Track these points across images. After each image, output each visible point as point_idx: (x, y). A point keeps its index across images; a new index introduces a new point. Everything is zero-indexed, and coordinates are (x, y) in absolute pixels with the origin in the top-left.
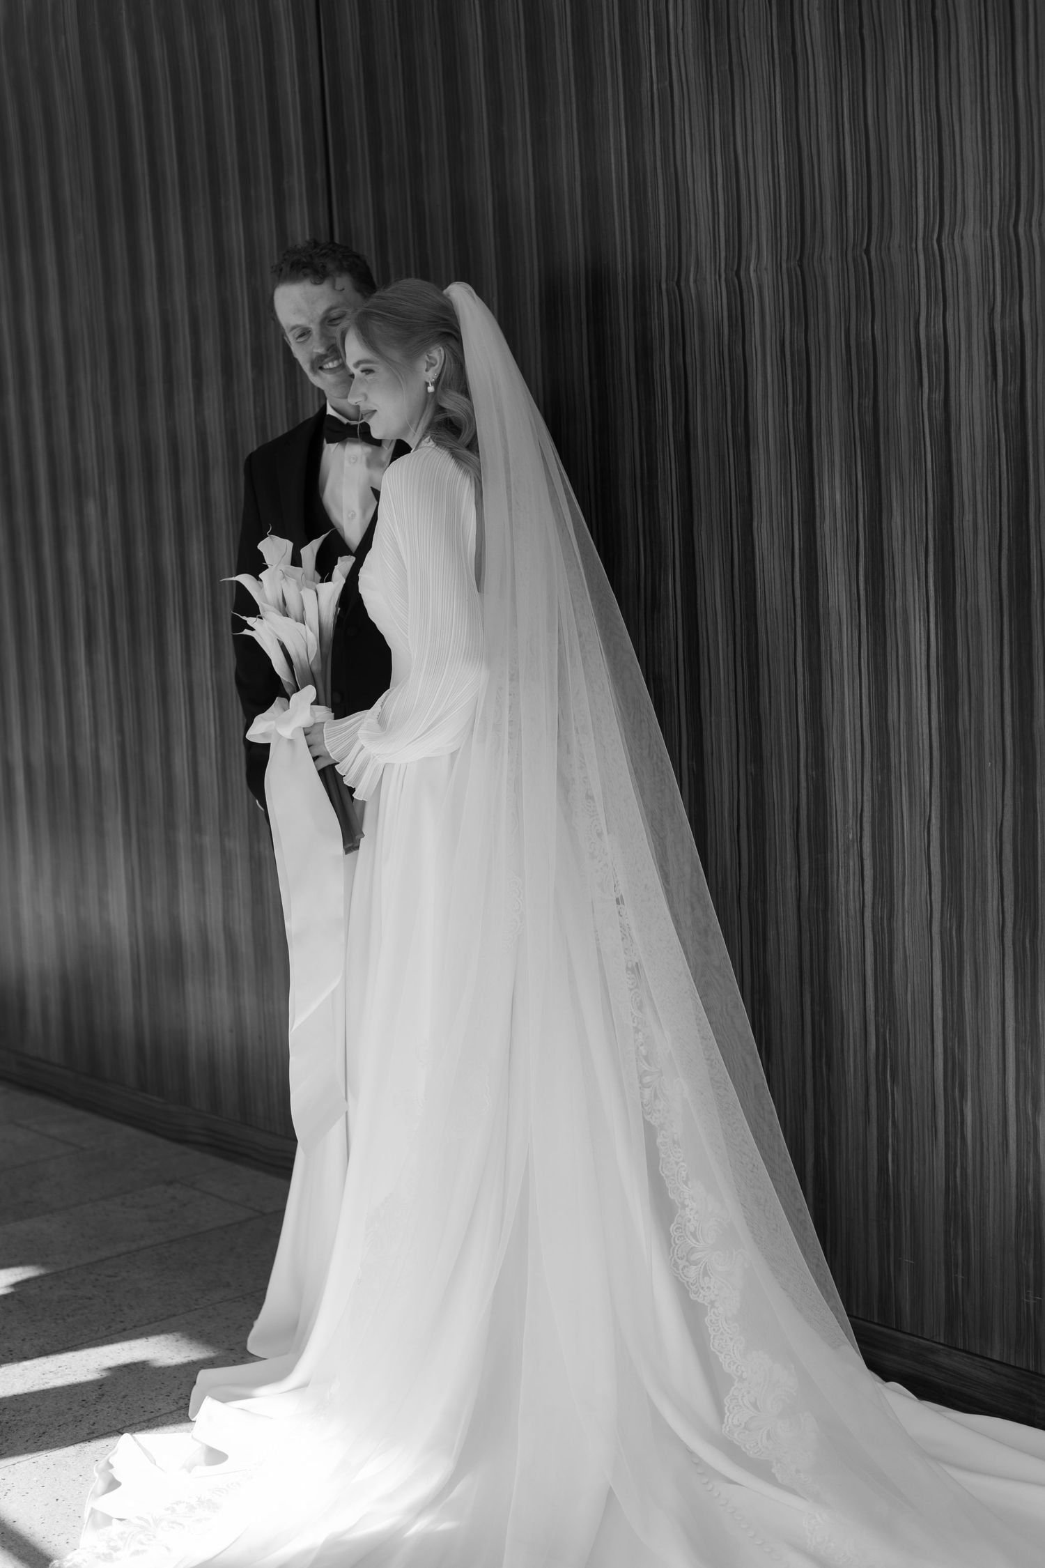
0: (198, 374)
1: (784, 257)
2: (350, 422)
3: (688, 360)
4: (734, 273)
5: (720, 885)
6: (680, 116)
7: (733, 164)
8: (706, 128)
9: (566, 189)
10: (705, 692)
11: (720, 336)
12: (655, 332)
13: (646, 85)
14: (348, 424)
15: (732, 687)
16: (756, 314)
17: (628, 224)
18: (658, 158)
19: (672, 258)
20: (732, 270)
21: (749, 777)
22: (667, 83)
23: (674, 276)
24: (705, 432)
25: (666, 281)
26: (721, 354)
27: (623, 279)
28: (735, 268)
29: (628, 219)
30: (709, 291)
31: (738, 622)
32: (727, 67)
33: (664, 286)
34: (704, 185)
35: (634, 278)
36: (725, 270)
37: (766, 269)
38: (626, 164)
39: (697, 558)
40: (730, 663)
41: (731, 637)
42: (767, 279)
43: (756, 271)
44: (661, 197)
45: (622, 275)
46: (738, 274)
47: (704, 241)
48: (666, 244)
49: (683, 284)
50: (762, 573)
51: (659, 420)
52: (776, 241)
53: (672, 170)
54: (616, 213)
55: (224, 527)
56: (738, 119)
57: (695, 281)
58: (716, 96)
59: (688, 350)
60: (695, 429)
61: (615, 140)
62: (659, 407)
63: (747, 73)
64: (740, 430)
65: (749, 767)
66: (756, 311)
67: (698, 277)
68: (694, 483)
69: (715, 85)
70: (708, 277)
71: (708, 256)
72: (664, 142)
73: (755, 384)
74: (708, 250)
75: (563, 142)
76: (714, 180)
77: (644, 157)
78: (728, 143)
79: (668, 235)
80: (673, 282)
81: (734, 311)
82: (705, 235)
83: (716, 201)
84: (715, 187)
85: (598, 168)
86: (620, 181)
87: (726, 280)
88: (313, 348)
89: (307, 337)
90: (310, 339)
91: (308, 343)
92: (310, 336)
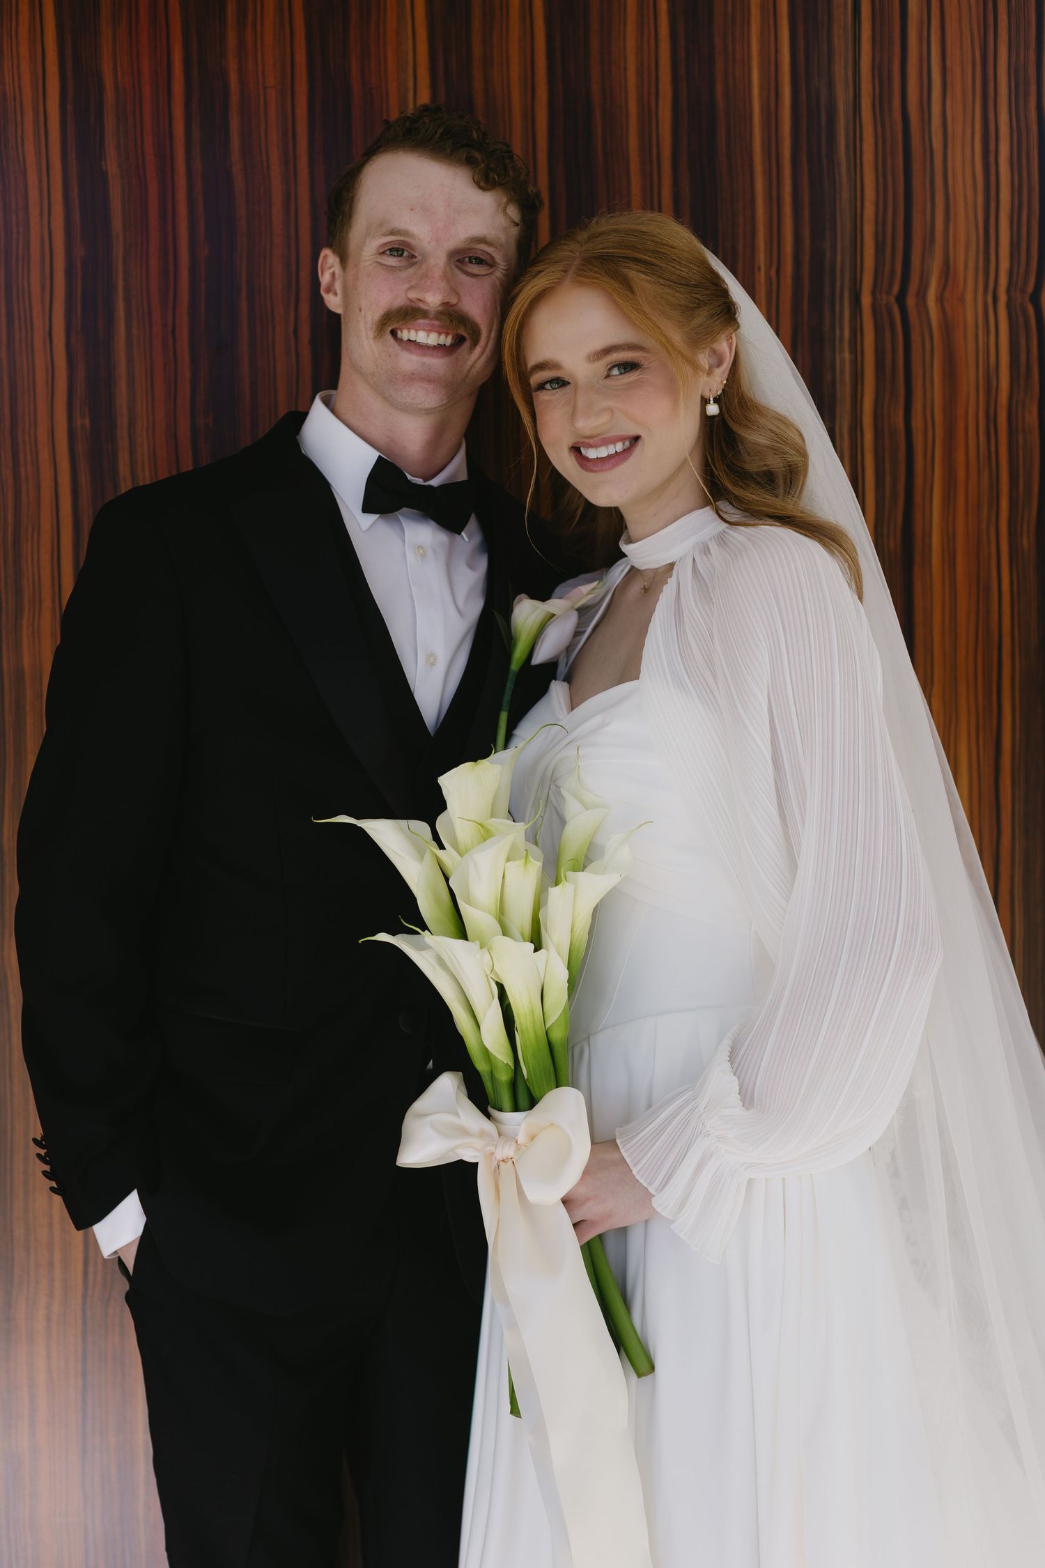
3: (917, 423)
4: (1027, 297)
6: (920, 35)
11: (990, 389)
12: (842, 371)
19: (888, 259)
20: (1023, 291)
23: (891, 284)
24: (949, 539)
25: (873, 293)
26: (991, 419)
27: (768, 279)
28: (1030, 288)
30: (970, 320)
33: (866, 300)
35: (797, 277)
36: (1008, 291)
48: (876, 234)
49: (911, 301)
57: (940, 299)
60: (927, 534)
67: (947, 294)
70: (969, 297)
71: (971, 265)
74: (972, 254)
75: (631, 29)
76: (992, 147)
77: (831, 86)
78: (1027, 95)
79: (880, 222)
80: (889, 292)
81: (1023, 357)
82: (965, 229)
83: (993, 179)
84: (992, 160)
85: (719, 89)
86: (772, 116)
87: (1009, 305)
88: (411, 288)
89: (404, 263)
90: (411, 270)
91: (404, 274)
92: (412, 265)
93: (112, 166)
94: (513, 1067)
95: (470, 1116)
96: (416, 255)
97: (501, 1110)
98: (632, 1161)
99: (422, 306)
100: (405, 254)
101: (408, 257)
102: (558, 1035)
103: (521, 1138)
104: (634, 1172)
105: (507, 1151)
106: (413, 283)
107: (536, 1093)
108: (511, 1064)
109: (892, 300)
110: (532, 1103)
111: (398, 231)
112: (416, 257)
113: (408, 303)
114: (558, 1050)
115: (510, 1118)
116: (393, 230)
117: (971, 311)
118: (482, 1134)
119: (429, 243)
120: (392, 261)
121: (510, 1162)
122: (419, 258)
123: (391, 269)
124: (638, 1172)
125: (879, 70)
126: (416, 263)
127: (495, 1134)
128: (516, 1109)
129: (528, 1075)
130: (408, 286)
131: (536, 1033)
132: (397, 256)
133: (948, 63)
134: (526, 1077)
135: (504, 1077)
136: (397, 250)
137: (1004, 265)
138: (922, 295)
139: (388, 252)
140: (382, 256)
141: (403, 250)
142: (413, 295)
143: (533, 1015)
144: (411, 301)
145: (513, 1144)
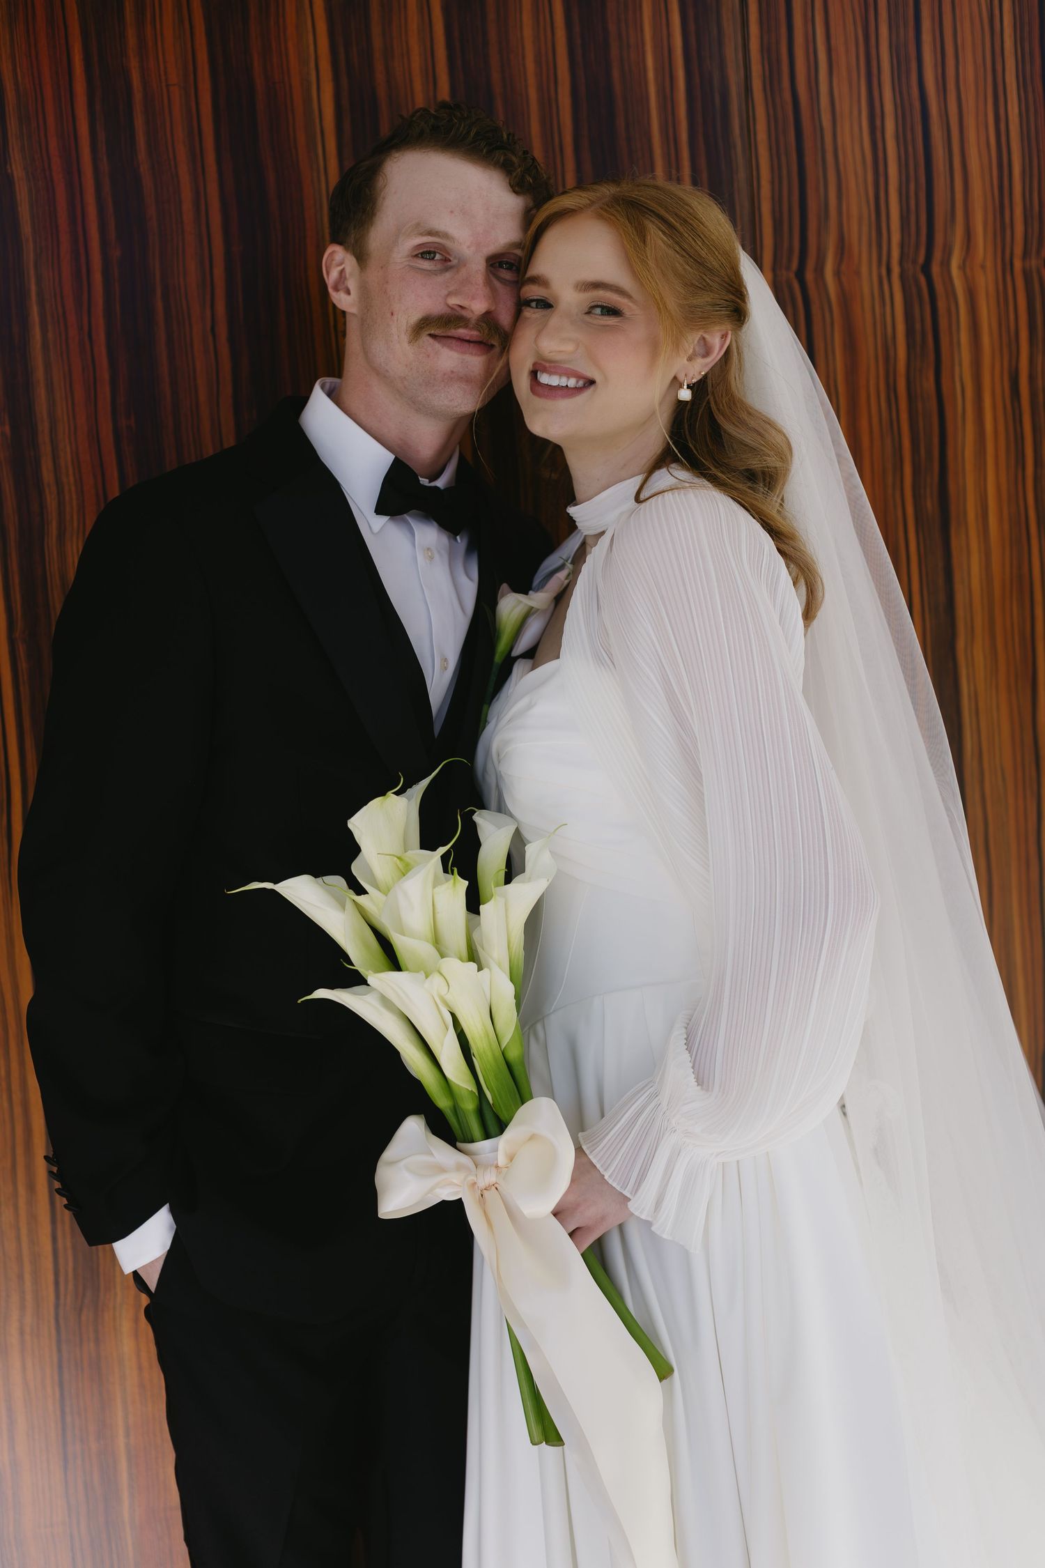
1: (1018, 250)
4: (919, 269)
6: (805, 16)
8: (861, 42)
9: (533, 94)
17: (686, 170)
18: (755, 73)
19: (786, 236)
20: (914, 262)
23: (790, 261)
25: (774, 270)
28: (921, 259)
29: (686, 163)
34: (856, 129)
37: (983, 267)
38: (681, 73)
42: (985, 282)
43: (963, 267)
44: (762, 137)
46: (926, 269)
48: (773, 212)
49: (810, 276)
52: (1001, 228)
53: (788, 99)
54: (658, 150)
57: (838, 273)
61: (654, 31)
67: (843, 267)
70: (864, 270)
71: (865, 239)
74: (865, 229)
79: (777, 197)
80: (788, 268)
81: (918, 326)
82: (857, 205)
85: (615, 73)
87: (902, 276)
88: (449, 294)
89: (439, 266)
90: (448, 275)
91: (440, 279)
92: (447, 269)
94: (477, 1094)
95: (441, 1151)
96: (451, 259)
97: (472, 1141)
98: (602, 1166)
99: (464, 313)
100: (438, 257)
101: (441, 260)
102: (514, 1054)
103: (502, 1161)
104: (606, 1177)
105: (489, 1178)
106: (451, 289)
107: (503, 1115)
108: (475, 1090)
109: (792, 276)
110: (502, 1127)
111: (437, 232)
112: (450, 261)
113: (449, 311)
114: (518, 1070)
115: (483, 1146)
116: (431, 231)
117: (866, 284)
118: (459, 1168)
119: (468, 247)
120: (426, 265)
121: (493, 1188)
122: (454, 262)
123: (428, 273)
124: (609, 1176)
125: (768, 50)
126: (451, 267)
127: (471, 1165)
128: (487, 1136)
129: (493, 1100)
130: (446, 292)
131: (494, 1055)
132: (429, 259)
133: (833, 42)
134: (491, 1102)
135: (469, 1106)
136: (429, 253)
137: (896, 238)
138: (820, 269)
139: (420, 256)
140: (415, 259)
141: (435, 253)
142: (453, 301)
143: (488, 1036)
144: (452, 308)
145: (494, 1169)
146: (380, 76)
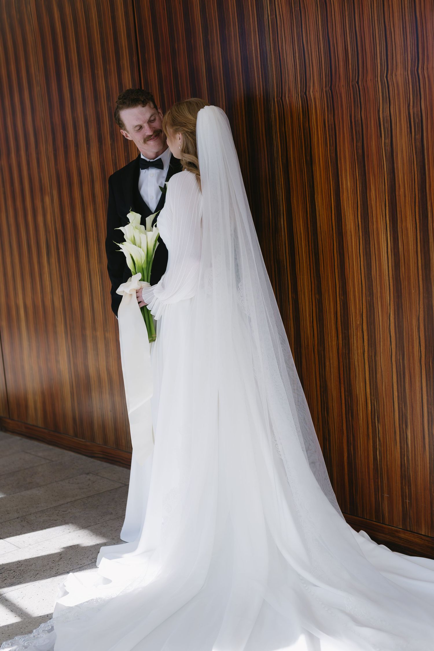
0: (88, 143)
1: (324, 86)
2: (150, 160)
3: (287, 130)
5: (306, 345)
6: (280, 29)
7: (302, 48)
8: (291, 34)
9: (235, 61)
10: (297, 266)
11: (299, 119)
12: (273, 118)
13: (266, 17)
14: (149, 161)
15: (308, 263)
16: (313, 110)
17: (261, 74)
18: (272, 47)
19: (279, 88)
20: (303, 92)
21: (317, 300)
22: (274, 16)
23: (279, 95)
24: (294, 159)
25: (277, 97)
26: (300, 127)
27: (259, 97)
28: (304, 91)
29: (260, 73)
30: (294, 101)
31: (310, 236)
32: (299, 8)
33: (276, 100)
34: (291, 58)
35: (263, 96)
36: (300, 92)
37: (317, 91)
38: (259, 50)
39: (293, 211)
40: (307, 253)
41: (307, 243)
42: (318, 95)
43: (313, 92)
44: (273, 63)
45: (259, 96)
46: (305, 94)
47: (291, 81)
48: (276, 82)
49: (283, 99)
50: (319, 217)
51: (275, 155)
52: (320, 79)
53: (278, 52)
54: (255, 70)
55: (101, 205)
56: (303, 30)
57: (288, 97)
58: (294, 20)
59: (286, 126)
60: (290, 158)
61: (254, 40)
62: (275, 149)
63: (306, 11)
64: (308, 158)
65: (316, 296)
66: (313, 108)
68: (290, 180)
69: (294, 16)
70: (293, 95)
71: (293, 86)
72: (274, 40)
73: (314, 138)
74: (293, 84)
75: (233, 42)
76: (295, 55)
77: (266, 47)
78: (300, 40)
79: (277, 78)
80: (279, 97)
81: (304, 109)
82: (292, 78)
83: (296, 64)
84: (295, 58)
85: (248, 52)
86: (257, 57)
87: (301, 96)
93: (165, 93)
137: (299, 86)
138: (285, 97)
146: (212, 61)
